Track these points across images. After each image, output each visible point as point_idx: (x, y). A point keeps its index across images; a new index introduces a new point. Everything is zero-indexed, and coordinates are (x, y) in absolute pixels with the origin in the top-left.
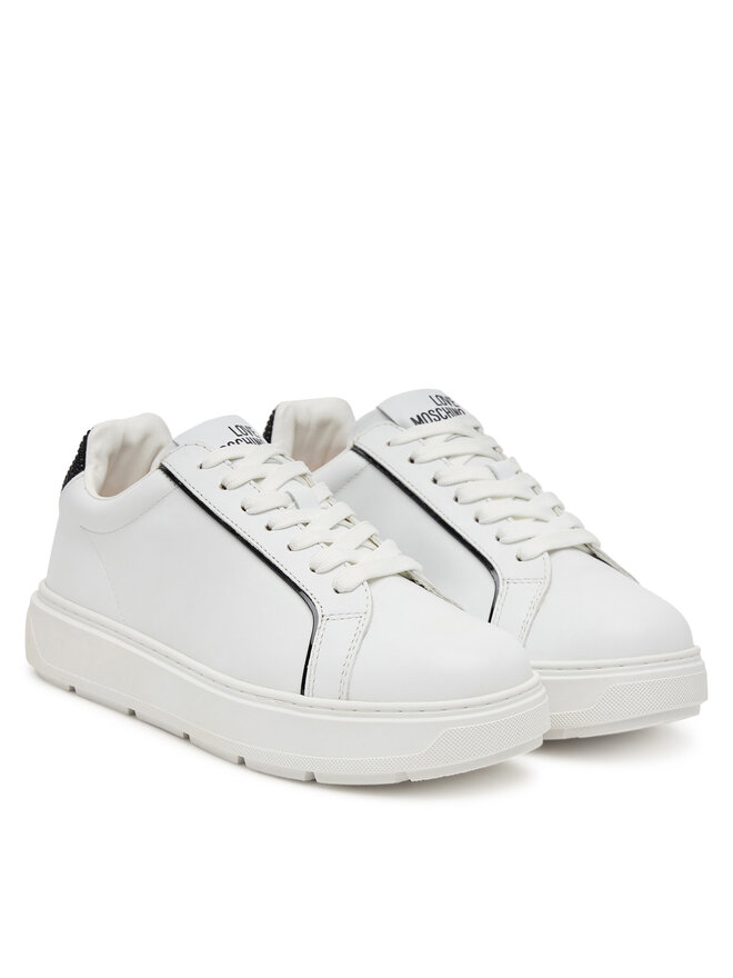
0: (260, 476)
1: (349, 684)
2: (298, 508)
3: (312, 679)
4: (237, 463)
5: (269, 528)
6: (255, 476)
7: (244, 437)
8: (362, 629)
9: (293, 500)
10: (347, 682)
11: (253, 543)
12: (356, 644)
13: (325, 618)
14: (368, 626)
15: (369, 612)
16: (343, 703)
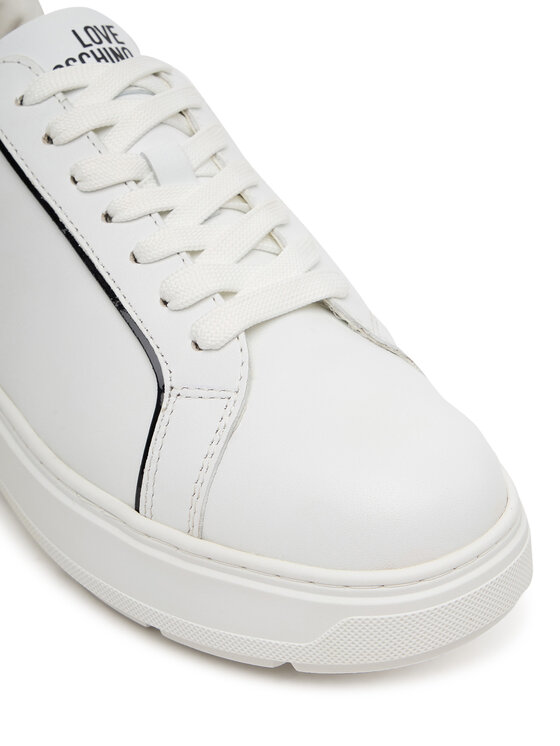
0: (103, 123)
1: (202, 515)
2: (158, 183)
3: (150, 492)
4: (72, 98)
5: (108, 217)
6: (97, 124)
7: (95, 48)
8: (229, 421)
9: (151, 168)
10: (198, 509)
11: (82, 244)
12: (216, 449)
13: (175, 392)
14: (239, 417)
15: (242, 392)
16: (193, 542)
